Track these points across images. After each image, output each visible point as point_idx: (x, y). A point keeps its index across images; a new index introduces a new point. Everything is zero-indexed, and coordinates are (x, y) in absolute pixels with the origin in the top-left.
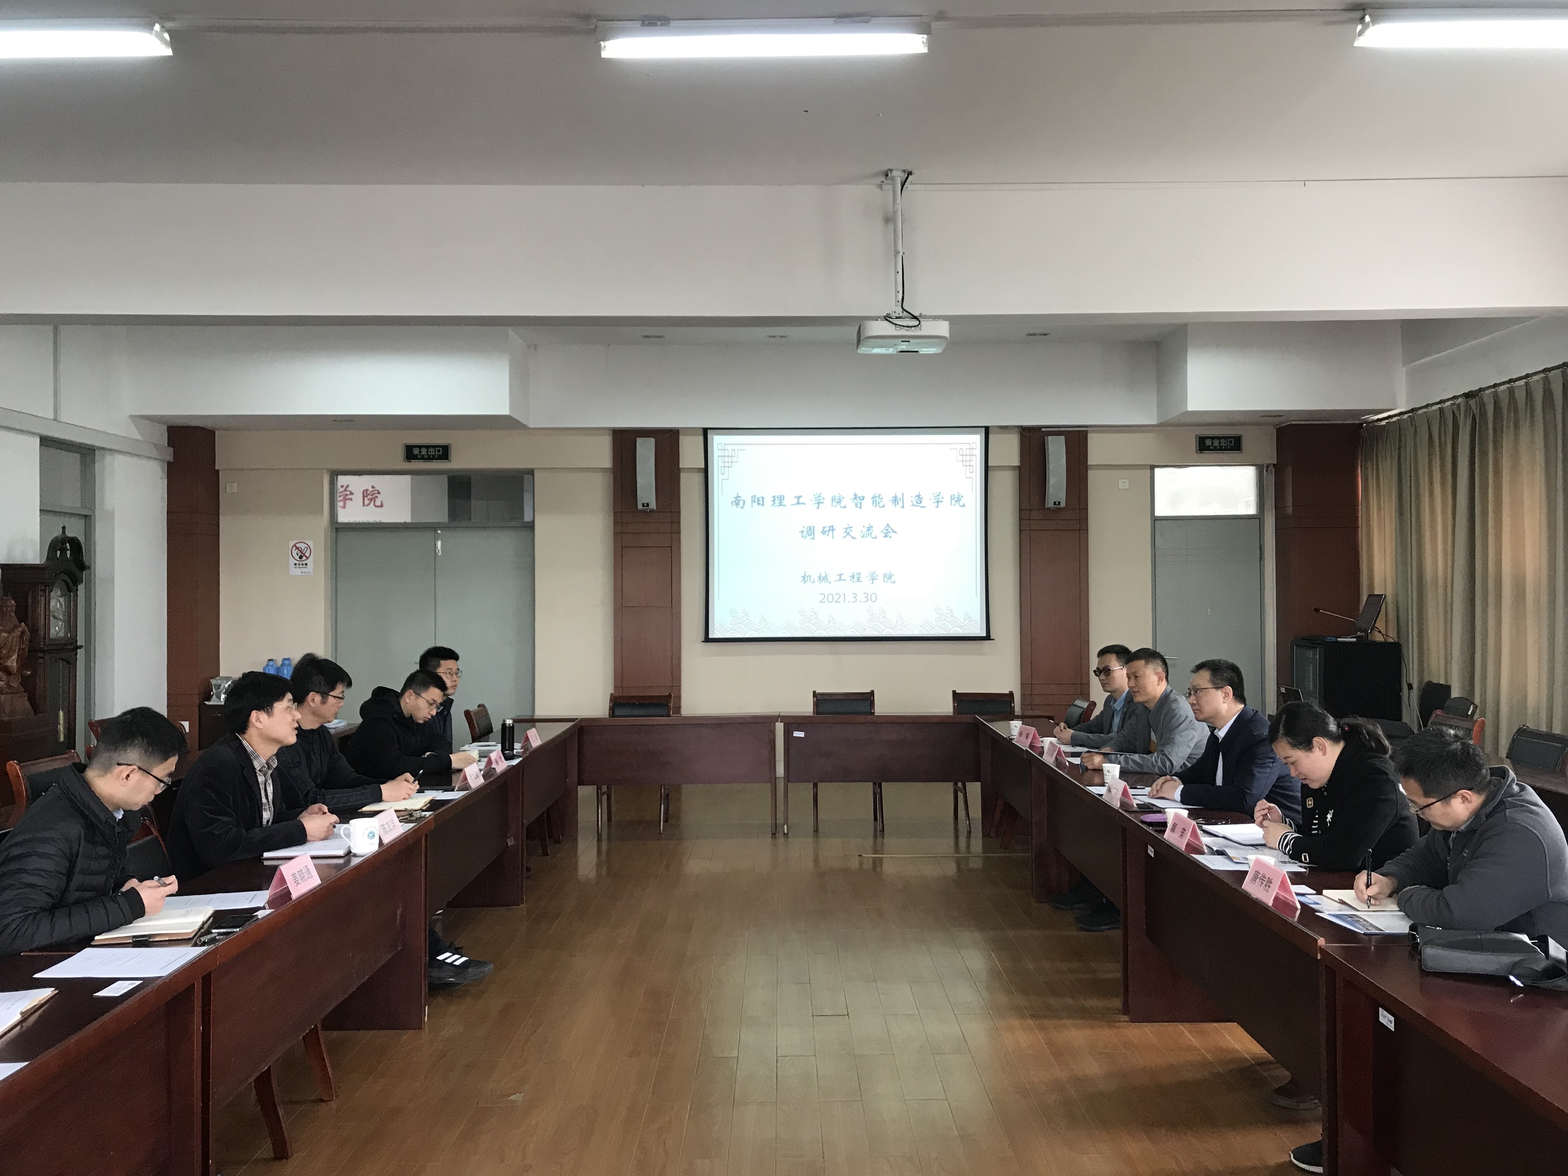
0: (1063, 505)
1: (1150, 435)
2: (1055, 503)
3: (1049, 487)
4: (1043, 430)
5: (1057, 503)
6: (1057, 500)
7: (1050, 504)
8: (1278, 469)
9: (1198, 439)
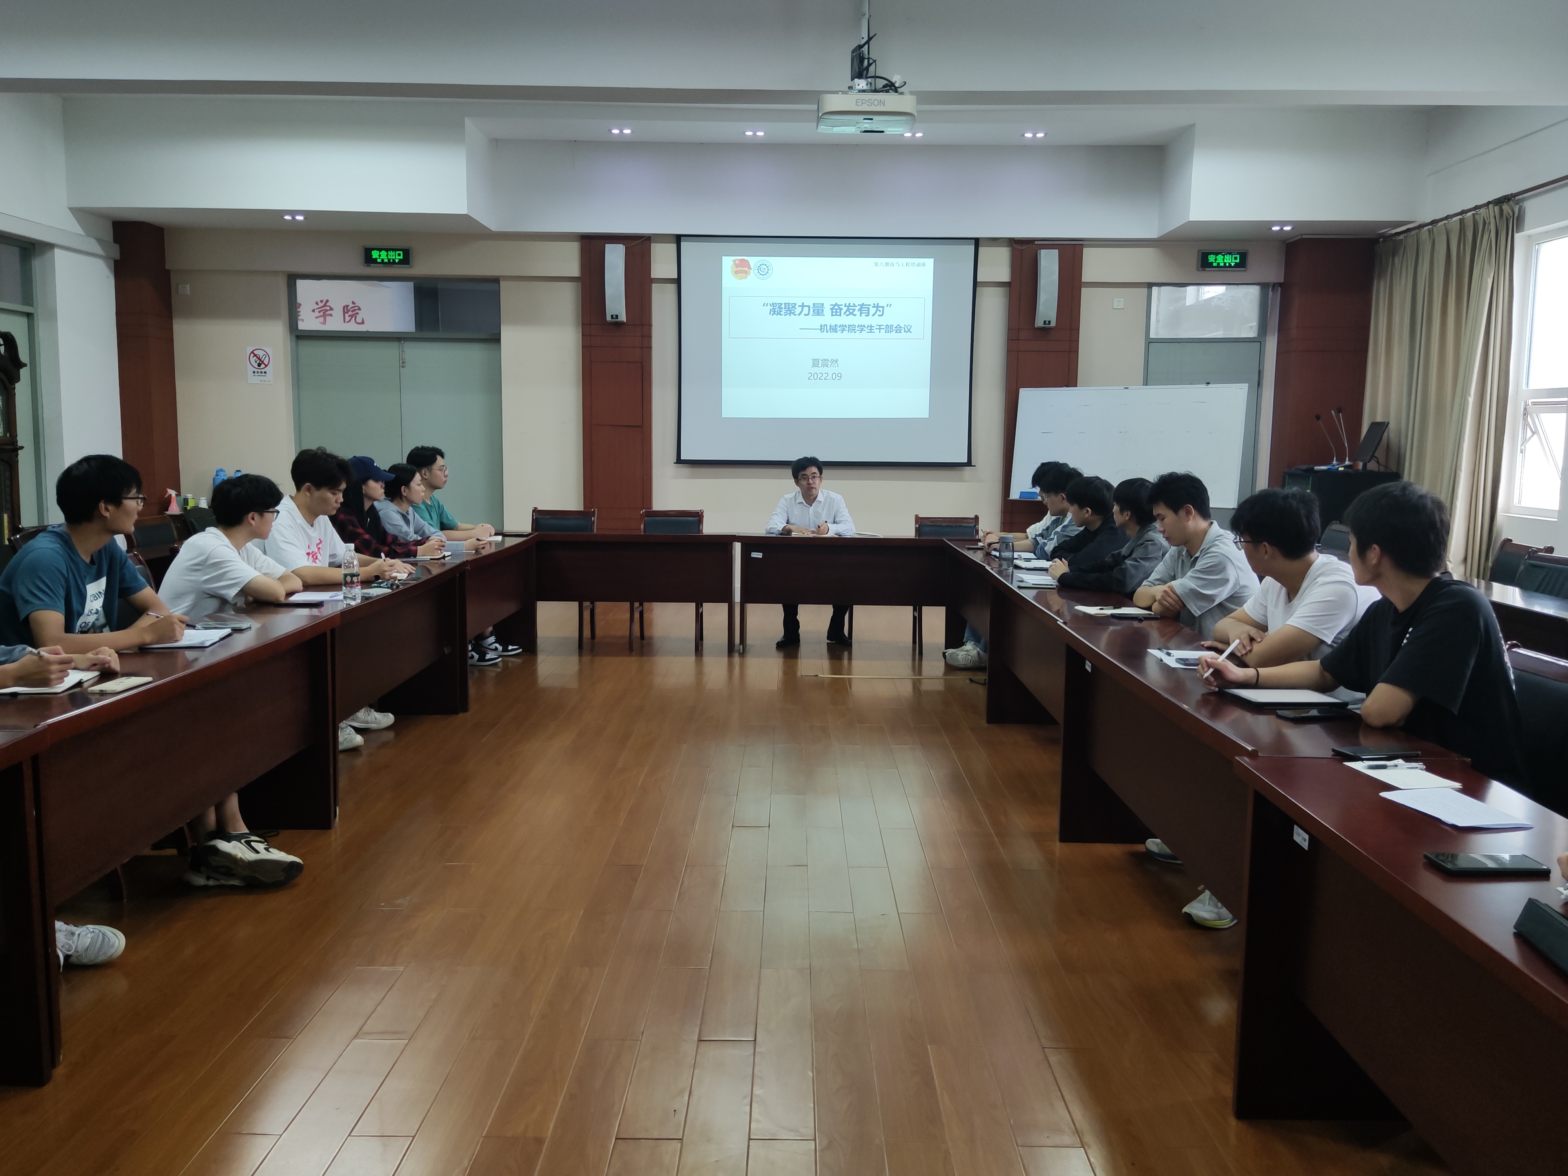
0: (1053, 324)
1: (1150, 250)
2: (1045, 322)
3: (1039, 303)
4: (1036, 242)
5: (1047, 322)
6: (1047, 320)
7: (1039, 323)
8: (1284, 287)
9: (1200, 254)
